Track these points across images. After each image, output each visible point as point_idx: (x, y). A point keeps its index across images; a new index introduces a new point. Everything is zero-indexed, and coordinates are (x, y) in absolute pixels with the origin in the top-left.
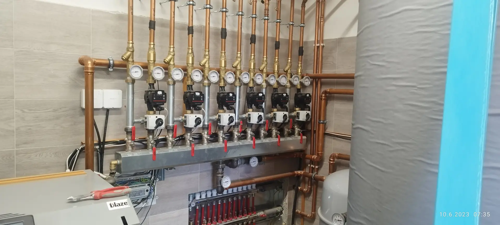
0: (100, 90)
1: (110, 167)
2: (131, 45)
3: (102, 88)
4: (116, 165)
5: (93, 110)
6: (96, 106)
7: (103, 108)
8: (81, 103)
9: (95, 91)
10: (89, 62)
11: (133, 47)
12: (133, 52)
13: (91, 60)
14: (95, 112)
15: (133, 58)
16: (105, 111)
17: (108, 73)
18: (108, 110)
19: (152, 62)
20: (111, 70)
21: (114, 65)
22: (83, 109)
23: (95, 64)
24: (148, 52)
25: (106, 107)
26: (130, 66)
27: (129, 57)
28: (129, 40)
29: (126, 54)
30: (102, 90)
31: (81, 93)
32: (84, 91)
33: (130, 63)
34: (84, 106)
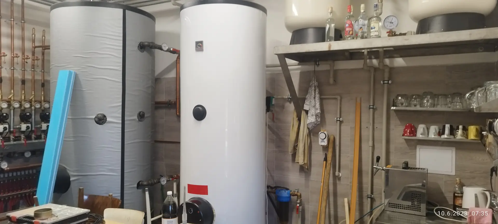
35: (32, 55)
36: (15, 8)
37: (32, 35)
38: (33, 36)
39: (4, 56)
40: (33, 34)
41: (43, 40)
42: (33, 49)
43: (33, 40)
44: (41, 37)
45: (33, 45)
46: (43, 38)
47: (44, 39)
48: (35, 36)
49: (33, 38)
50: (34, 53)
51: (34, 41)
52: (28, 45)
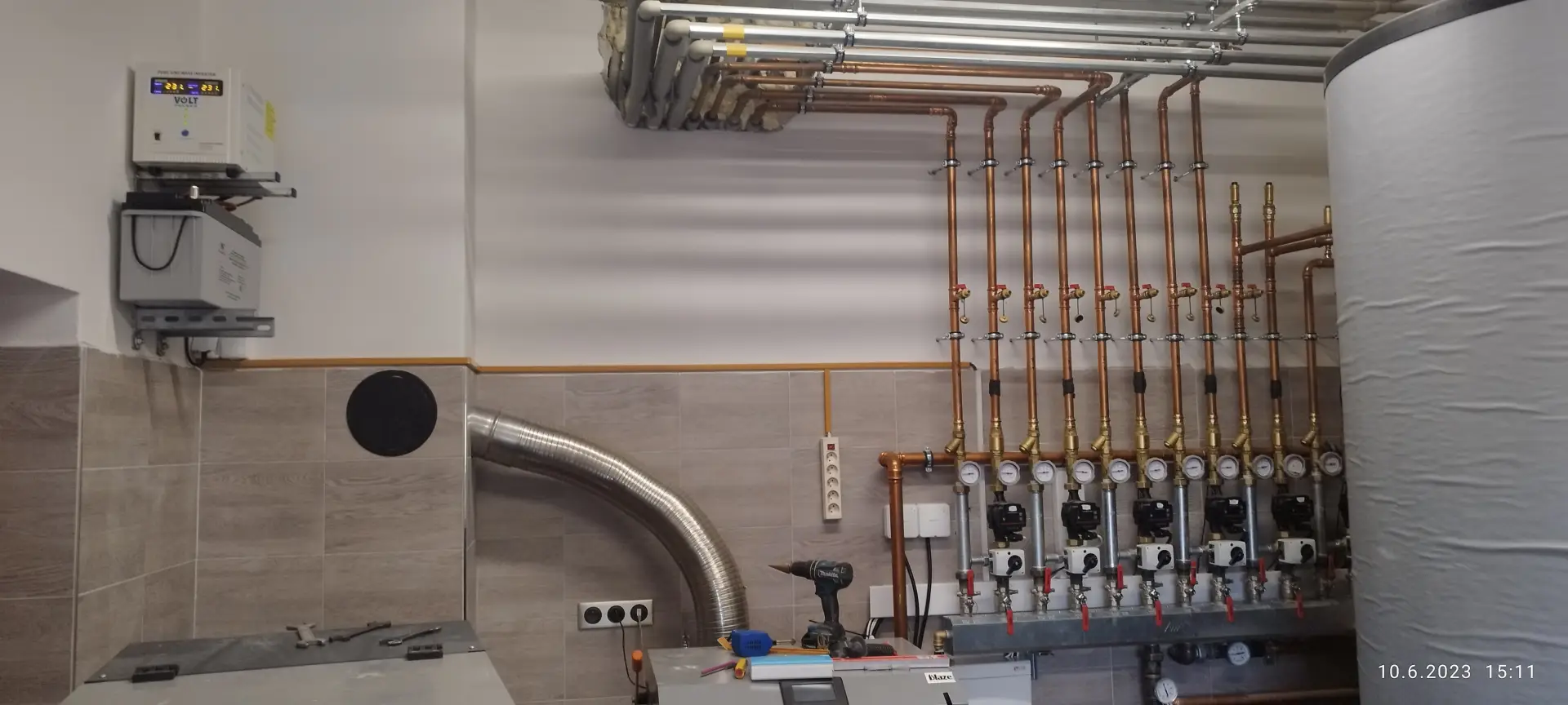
0: (914, 507)
1: (935, 642)
2: (959, 427)
3: (916, 502)
4: (944, 640)
5: (903, 540)
6: (906, 535)
7: (919, 538)
8: (884, 531)
9: (905, 506)
10: (895, 463)
11: (962, 430)
12: (963, 438)
13: (896, 458)
14: (907, 544)
15: (963, 449)
16: (924, 544)
17: (925, 475)
18: (928, 540)
19: (997, 453)
20: (929, 470)
21: (934, 461)
22: (887, 540)
23: (902, 462)
24: (991, 436)
25: (924, 535)
26: (961, 463)
27: (956, 448)
28: (956, 420)
29: (951, 443)
30: (916, 504)
31: (883, 511)
32: (888, 507)
33: (960, 457)
34: (889, 535)
35: (1235, 282)
36: (1173, 127)
37: (1231, 208)
38: (1235, 210)
39: (1149, 296)
40: (1235, 203)
41: (1266, 220)
42: (1237, 258)
43: (1233, 224)
44: (1262, 211)
45: (1234, 244)
46: (1265, 213)
47: (1269, 217)
48: (1239, 213)
49: (1233, 218)
50: (1241, 271)
51: (1236, 231)
52: (1220, 247)
